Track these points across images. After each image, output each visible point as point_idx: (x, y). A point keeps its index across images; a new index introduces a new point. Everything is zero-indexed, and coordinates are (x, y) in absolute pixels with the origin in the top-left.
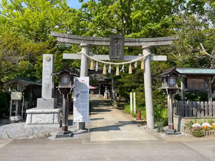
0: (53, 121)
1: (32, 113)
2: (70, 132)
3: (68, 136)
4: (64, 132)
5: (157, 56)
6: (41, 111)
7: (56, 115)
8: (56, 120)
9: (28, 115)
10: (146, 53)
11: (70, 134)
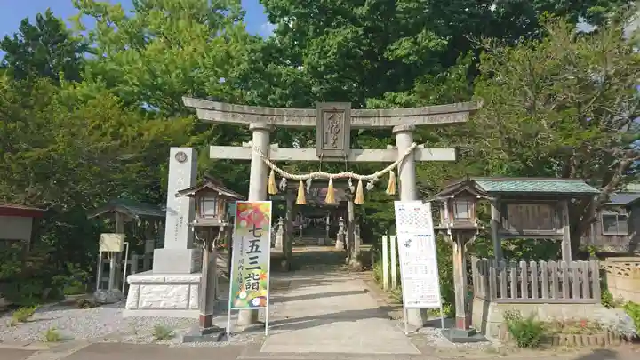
0: (186, 302)
1: (139, 283)
2: (217, 330)
3: (212, 340)
4: (203, 328)
5: (432, 149)
6: (160, 278)
7: (194, 288)
8: (194, 302)
9: (131, 286)
10: (404, 143)
11: (215, 336)
